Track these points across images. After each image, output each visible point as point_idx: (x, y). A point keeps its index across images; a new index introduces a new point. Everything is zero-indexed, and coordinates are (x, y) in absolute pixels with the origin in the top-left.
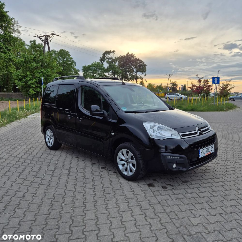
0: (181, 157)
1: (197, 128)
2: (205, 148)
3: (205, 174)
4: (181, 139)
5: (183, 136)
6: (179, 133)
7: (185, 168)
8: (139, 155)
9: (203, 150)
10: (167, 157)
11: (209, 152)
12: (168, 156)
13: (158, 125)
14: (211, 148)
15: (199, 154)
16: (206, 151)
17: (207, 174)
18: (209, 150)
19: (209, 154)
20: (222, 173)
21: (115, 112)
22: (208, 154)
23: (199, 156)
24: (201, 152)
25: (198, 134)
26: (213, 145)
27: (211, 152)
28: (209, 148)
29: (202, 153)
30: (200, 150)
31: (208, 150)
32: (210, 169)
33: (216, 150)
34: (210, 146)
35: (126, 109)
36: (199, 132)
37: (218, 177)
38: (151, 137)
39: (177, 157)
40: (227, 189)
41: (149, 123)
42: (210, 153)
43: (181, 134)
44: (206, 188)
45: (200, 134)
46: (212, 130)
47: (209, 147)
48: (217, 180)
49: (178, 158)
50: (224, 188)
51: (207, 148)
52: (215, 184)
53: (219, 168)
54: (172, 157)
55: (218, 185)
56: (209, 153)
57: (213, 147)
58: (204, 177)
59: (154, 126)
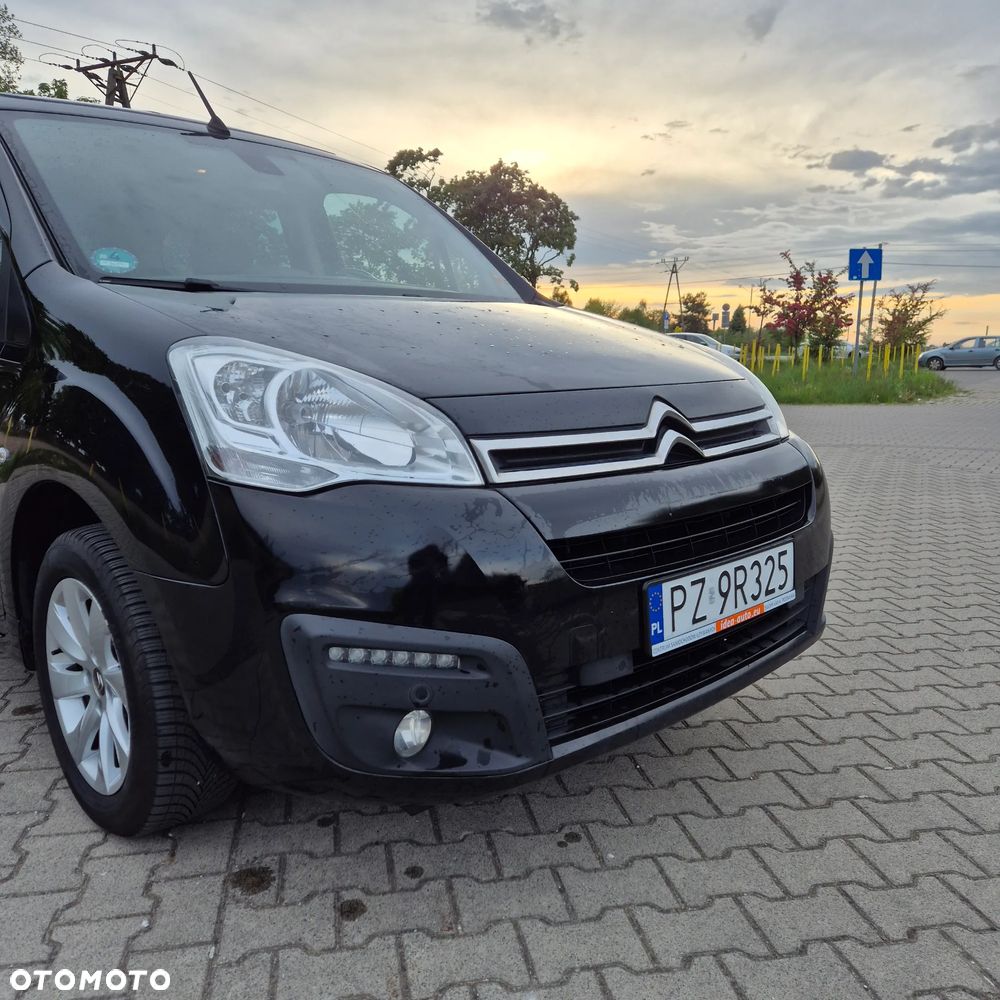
0: (467, 657)
1: (659, 410)
2: (712, 575)
3: (731, 765)
4: (489, 485)
5: (505, 460)
6: (467, 437)
7: (511, 749)
8: (141, 633)
9: (693, 592)
10: (335, 653)
11: (751, 603)
12: (347, 644)
13: (289, 365)
14: (766, 570)
15: (655, 626)
16: (725, 595)
17: (742, 764)
18: (751, 588)
19: (748, 616)
20: (853, 751)
21: (22, 280)
22: (734, 616)
23: (646, 639)
24: (674, 609)
26: (789, 547)
27: (771, 604)
28: (753, 574)
29: (684, 618)
30: (667, 587)
31: (741, 587)
34: (761, 557)
36: (671, 437)
37: (826, 787)
39: (435, 651)
40: (879, 931)
42: (757, 612)
43: (485, 446)
44: (704, 913)
45: (681, 456)
46: (793, 436)
47: (747, 562)
48: (810, 824)
49: (445, 660)
50: (858, 909)
51: (730, 567)
52: (784, 864)
53: (837, 707)
55: (816, 875)
56: (751, 610)
57: (788, 561)
58: (717, 793)
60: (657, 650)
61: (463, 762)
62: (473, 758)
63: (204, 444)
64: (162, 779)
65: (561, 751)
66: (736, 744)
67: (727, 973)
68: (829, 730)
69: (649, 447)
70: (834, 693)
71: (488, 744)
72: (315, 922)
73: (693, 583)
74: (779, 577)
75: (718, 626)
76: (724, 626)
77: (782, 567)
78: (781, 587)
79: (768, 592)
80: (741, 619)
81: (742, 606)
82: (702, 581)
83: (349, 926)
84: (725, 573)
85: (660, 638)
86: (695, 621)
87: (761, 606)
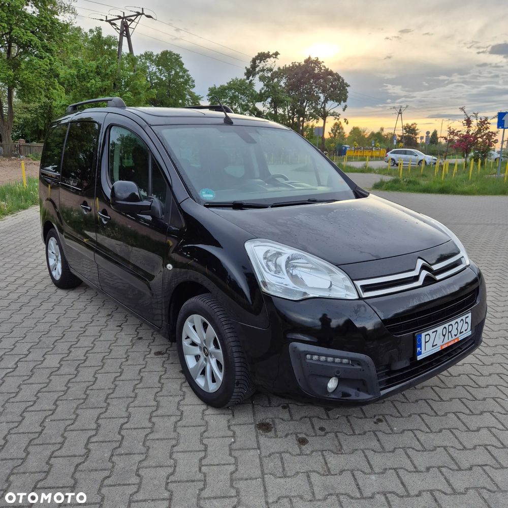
1: (420, 263)
2: (440, 329)
3: (440, 394)
4: (360, 298)
6: (352, 280)
7: (367, 392)
9: (433, 335)
11: (454, 337)
12: (312, 354)
14: (460, 325)
15: (418, 349)
16: (444, 336)
18: (454, 332)
19: (452, 343)
20: (492, 392)
22: (448, 343)
24: (426, 342)
25: (420, 283)
26: (470, 315)
28: (455, 327)
29: (429, 345)
30: (423, 335)
32: (459, 375)
33: (478, 327)
34: (458, 320)
35: (212, 196)
36: (424, 273)
37: (480, 407)
38: (264, 289)
39: (342, 358)
40: (500, 464)
41: (262, 242)
42: (456, 341)
43: (359, 283)
44: (433, 453)
47: (453, 322)
48: (473, 422)
49: (345, 361)
50: (492, 455)
51: (446, 325)
52: (463, 437)
54: (326, 359)
55: (476, 441)
56: (454, 340)
57: (469, 320)
58: (435, 406)
59: (279, 254)
60: (419, 358)
61: (349, 395)
62: (354, 394)
63: (260, 279)
64: (236, 390)
65: (383, 392)
66: (442, 386)
67: (443, 475)
68: (482, 381)
69: (416, 278)
70: (484, 364)
71: (358, 389)
72: (291, 444)
73: (433, 332)
74: (465, 326)
75: (441, 348)
76: (443, 348)
77: (466, 323)
78: (466, 330)
79: (461, 333)
80: (450, 344)
81: (450, 339)
82: (436, 331)
83: (303, 447)
84: (445, 328)
85: (420, 353)
86: (433, 346)
87: (458, 338)
